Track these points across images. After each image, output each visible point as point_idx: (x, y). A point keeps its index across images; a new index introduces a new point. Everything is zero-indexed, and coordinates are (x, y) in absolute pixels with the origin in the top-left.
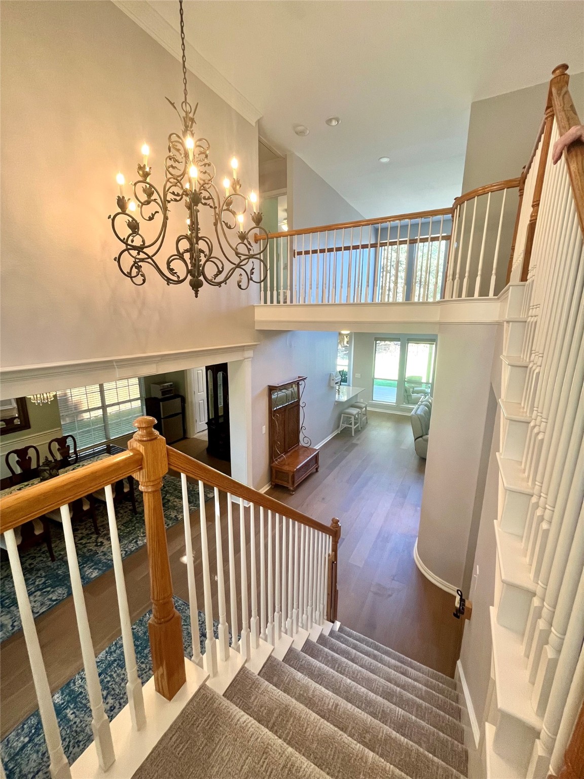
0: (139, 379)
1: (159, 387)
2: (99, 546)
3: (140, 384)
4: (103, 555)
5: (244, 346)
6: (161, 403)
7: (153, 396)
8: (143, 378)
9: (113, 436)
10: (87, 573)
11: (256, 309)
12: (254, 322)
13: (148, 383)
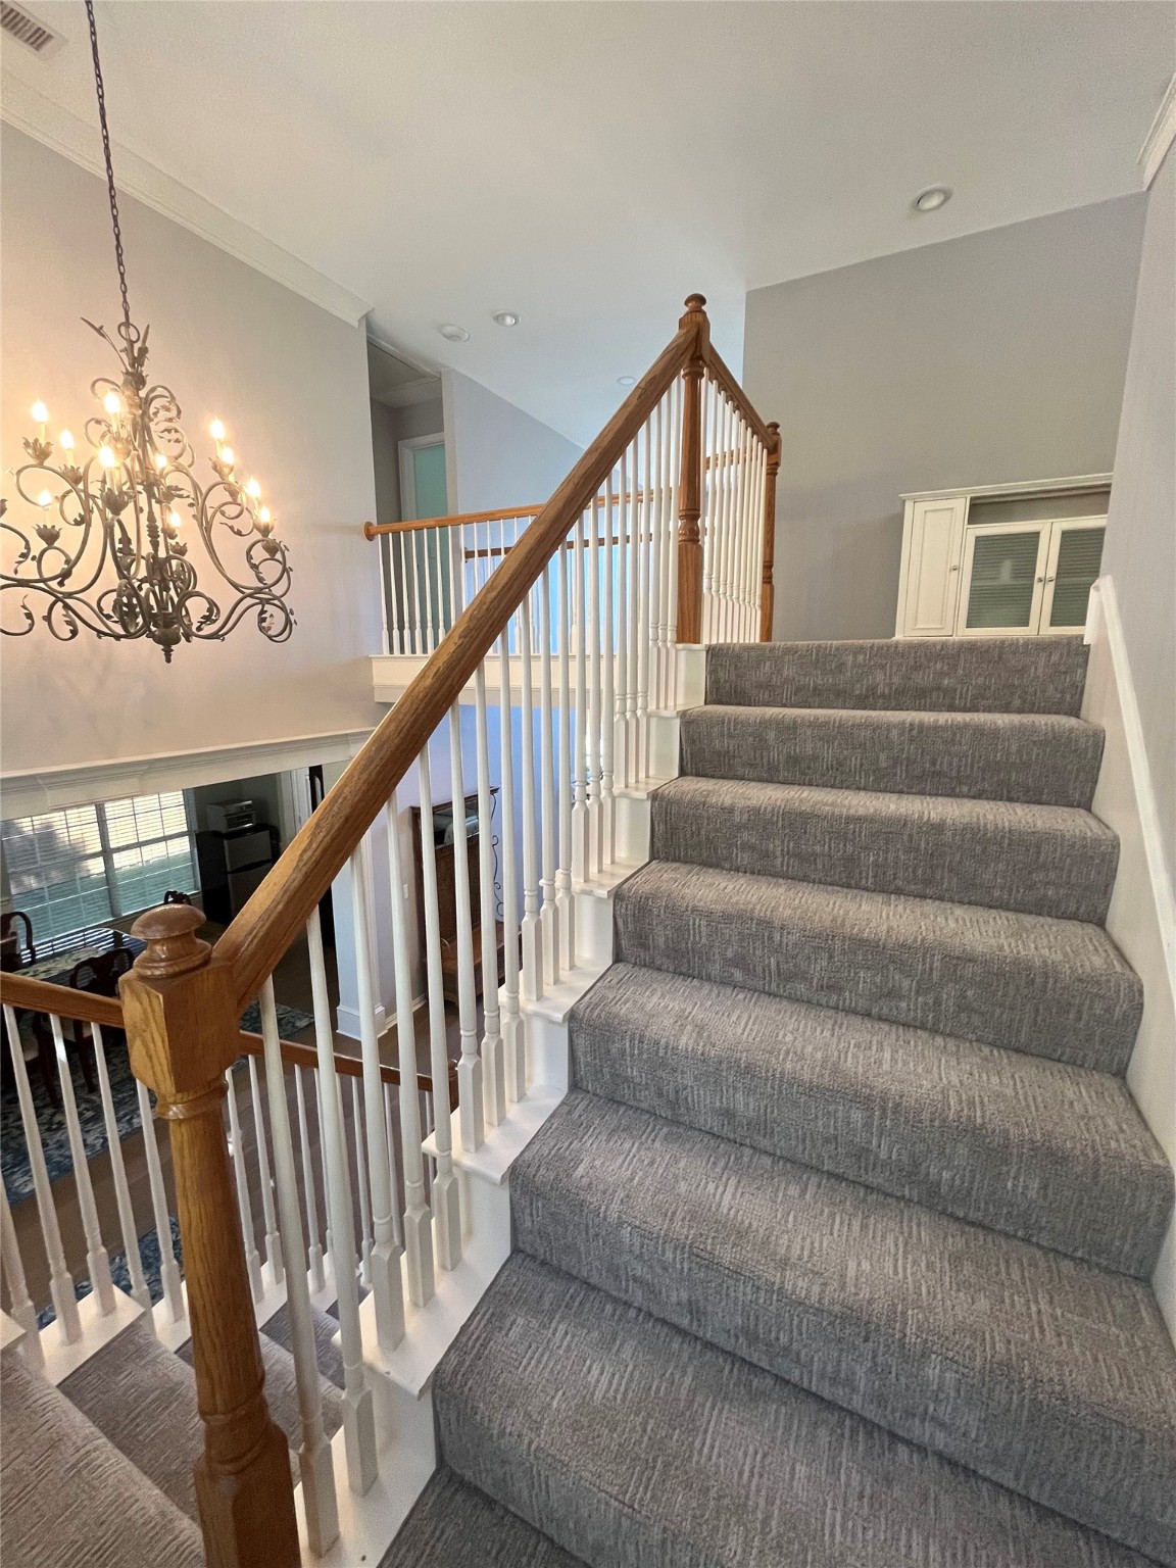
0: (185, 792)
1: (221, 811)
2: (55, 1130)
3: (186, 805)
4: (57, 1148)
5: (347, 735)
6: (225, 842)
7: (213, 828)
8: (192, 791)
9: (128, 910)
10: (17, 1184)
11: (374, 663)
12: (373, 688)
13: (202, 802)
